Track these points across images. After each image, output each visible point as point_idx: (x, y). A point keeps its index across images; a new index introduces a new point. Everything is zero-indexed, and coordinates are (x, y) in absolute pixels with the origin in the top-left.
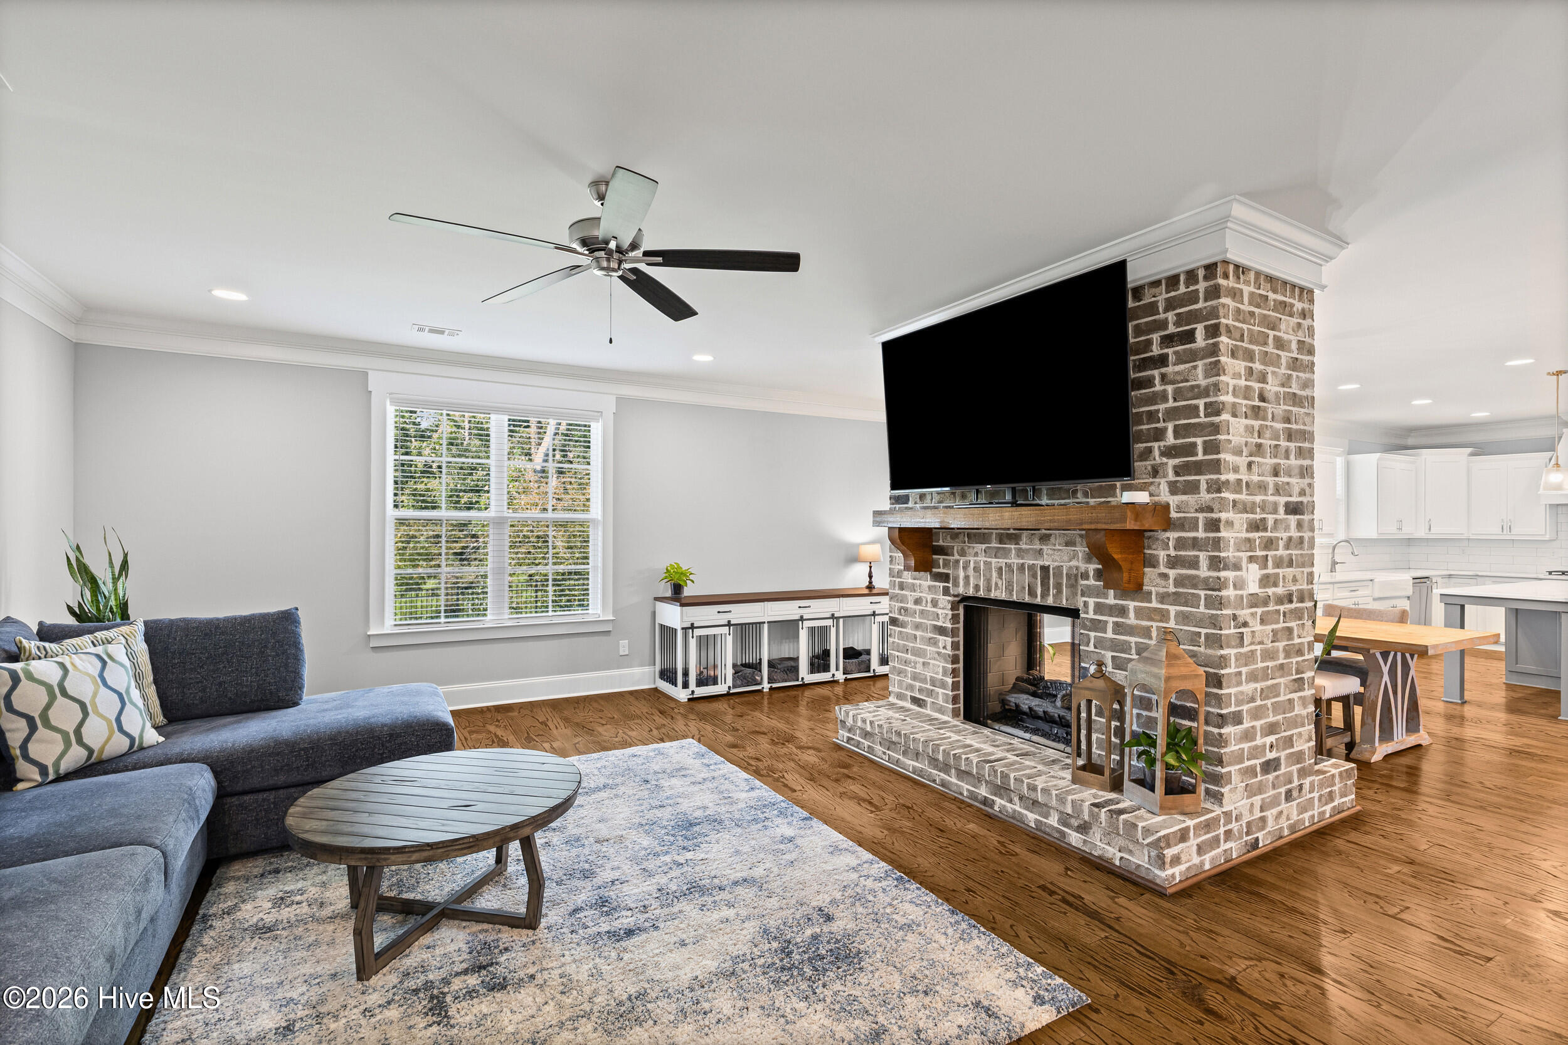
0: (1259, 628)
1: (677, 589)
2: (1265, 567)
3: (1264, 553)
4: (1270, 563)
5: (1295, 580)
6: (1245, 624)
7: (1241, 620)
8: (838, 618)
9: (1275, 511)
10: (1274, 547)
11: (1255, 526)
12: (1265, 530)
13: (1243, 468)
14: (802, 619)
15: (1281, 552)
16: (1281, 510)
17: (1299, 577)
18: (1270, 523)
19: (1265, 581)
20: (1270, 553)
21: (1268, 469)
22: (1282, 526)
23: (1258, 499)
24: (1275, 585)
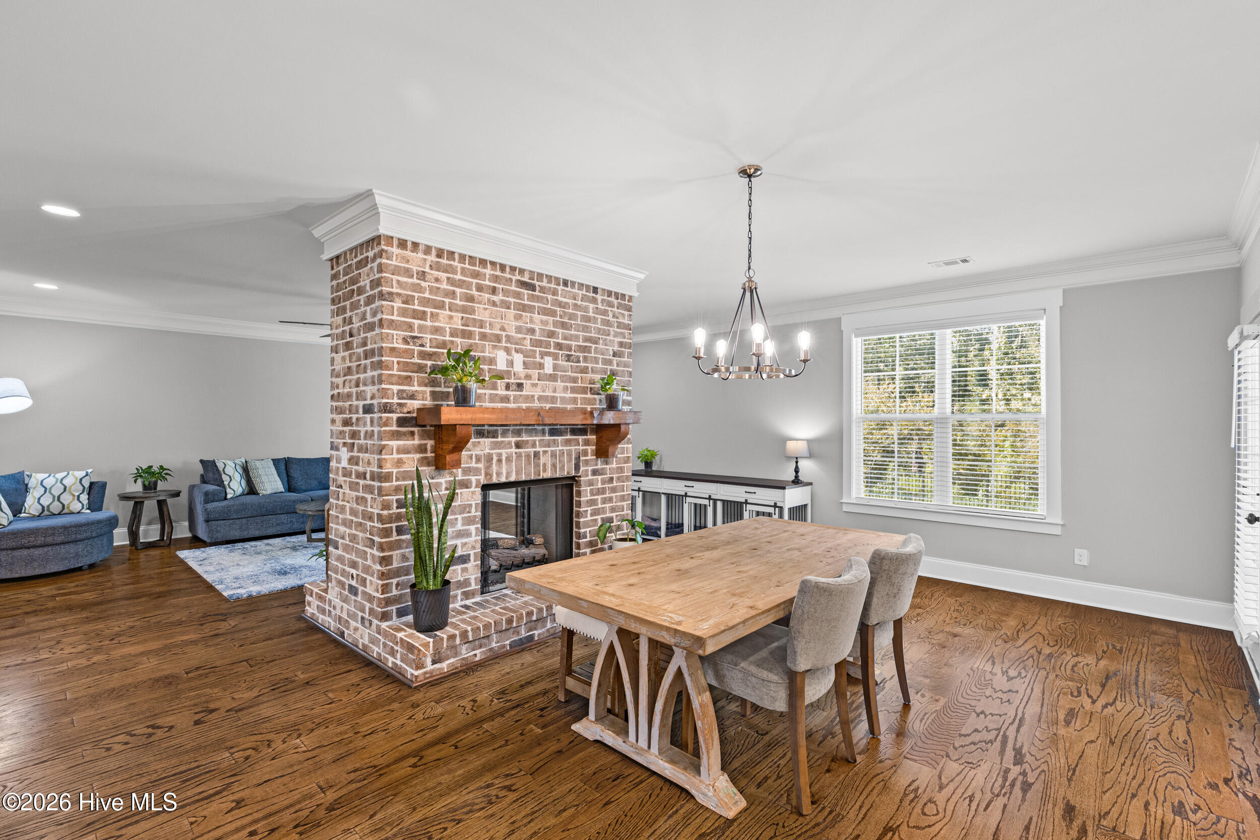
0: (348, 491)
1: (648, 464)
2: (352, 451)
3: (352, 441)
4: (356, 448)
5: (369, 463)
6: (341, 487)
7: (339, 483)
8: (715, 501)
9: (357, 412)
10: (357, 437)
11: (347, 423)
12: (352, 425)
13: (341, 386)
14: (686, 495)
15: (362, 441)
16: (361, 410)
17: (372, 461)
18: (354, 420)
19: (353, 461)
20: (356, 442)
21: (353, 382)
22: (361, 423)
23: (347, 404)
24: (357, 464)
